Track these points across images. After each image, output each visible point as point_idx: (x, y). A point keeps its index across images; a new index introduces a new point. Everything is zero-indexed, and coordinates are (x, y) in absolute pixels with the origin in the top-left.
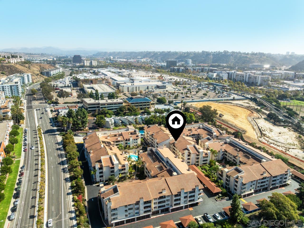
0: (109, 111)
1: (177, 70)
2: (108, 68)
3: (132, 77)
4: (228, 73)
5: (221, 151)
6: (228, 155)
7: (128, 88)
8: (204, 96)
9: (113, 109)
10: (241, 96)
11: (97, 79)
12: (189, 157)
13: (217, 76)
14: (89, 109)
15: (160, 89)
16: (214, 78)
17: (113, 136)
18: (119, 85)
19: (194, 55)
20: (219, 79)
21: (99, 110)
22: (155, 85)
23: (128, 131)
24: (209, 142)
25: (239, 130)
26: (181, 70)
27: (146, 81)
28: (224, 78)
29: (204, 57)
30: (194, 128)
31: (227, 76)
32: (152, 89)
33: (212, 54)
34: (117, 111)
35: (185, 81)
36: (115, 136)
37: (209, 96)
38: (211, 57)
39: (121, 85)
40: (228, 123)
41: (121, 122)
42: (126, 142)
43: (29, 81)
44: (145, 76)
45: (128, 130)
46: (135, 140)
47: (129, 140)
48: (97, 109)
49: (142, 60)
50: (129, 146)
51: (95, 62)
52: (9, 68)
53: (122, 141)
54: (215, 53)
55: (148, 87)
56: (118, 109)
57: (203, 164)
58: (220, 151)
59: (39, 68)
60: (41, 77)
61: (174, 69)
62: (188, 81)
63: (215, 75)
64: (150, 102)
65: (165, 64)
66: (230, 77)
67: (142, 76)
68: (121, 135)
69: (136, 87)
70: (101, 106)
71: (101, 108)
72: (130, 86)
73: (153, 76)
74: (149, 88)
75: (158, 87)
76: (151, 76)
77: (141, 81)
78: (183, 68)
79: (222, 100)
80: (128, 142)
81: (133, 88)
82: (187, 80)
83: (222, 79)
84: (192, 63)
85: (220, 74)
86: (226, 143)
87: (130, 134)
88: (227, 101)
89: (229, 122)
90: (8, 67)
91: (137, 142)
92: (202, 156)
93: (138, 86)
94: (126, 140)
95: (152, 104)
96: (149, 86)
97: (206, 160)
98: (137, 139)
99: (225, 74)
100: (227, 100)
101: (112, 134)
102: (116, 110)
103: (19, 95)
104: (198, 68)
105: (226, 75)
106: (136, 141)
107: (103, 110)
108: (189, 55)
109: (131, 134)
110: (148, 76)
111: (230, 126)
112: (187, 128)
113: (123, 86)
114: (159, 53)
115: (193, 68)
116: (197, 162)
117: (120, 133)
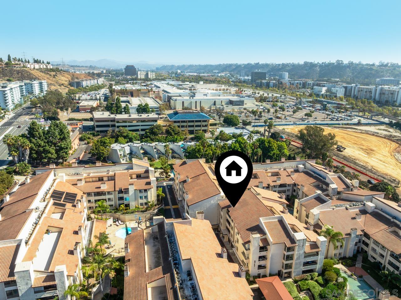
0: (131, 132)
1: (265, 84)
2: (166, 80)
3: (195, 89)
4: (346, 88)
5: (353, 236)
6: (372, 245)
7: (183, 102)
8: (306, 117)
9: (137, 130)
10: (371, 119)
11: (140, 90)
12: (263, 254)
13: (327, 91)
14: (97, 129)
15: (234, 106)
16: (322, 95)
17: (94, 179)
18: (171, 98)
19: (292, 67)
20: (331, 95)
21: (113, 131)
22: (226, 99)
23: (131, 171)
24: (322, 209)
25: (382, 179)
26: (271, 84)
27: (214, 95)
28: (338, 95)
29: (306, 70)
30: (285, 170)
31: (343, 92)
32: (222, 105)
33: (319, 66)
34: (146, 133)
35: (276, 97)
36: (101, 179)
37: (316, 118)
38: (318, 69)
39: (172, 98)
40: (355, 163)
41: (142, 151)
42: (121, 195)
43: (42, 91)
44: (215, 88)
45: (132, 169)
46: (140, 191)
47: (126, 191)
48: (110, 129)
49: (219, 75)
50: (127, 206)
51: (152, 74)
52: (20, 74)
53: (109, 193)
54: (324, 64)
55: (215, 102)
56: (147, 131)
57: (304, 272)
58: (349, 234)
59: (70, 78)
60: (66, 88)
61: (261, 83)
62: (281, 97)
63: (324, 90)
64: (209, 120)
65: (250, 78)
66: (347, 94)
67: (211, 88)
68: (112, 178)
69: (196, 102)
70: (117, 124)
71: (118, 127)
72: (187, 100)
73: (227, 89)
74: (217, 103)
75: (231, 102)
76: (224, 90)
77: (207, 95)
78: (274, 82)
79: (339, 124)
80: (125, 196)
81: (191, 102)
82: (279, 96)
83: (336, 97)
84: (289, 78)
85: (332, 88)
86: (364, 212)
87: (134, 176)
88: (347, 126)
89: (357, 161)
90: (18, 72)
91: (146, 197)
92: (302, 252)
93: (199, 100)
94: (121, 192)
95: (211, 125)
96: (216, 100)
97: (314, 263)
98: (146, 190)
99: (341, 88)
100: (348, 124)
101: (91, 175)
102: (143, 133)
103: (7, 106)
104: (298, 82)
105: (341, 90)
106: (144, 194)
107: (119, 132)
108: (285, 67)
109: (139, 176)
110: (220, 90)
111: (362, 169)
112: (269, 170)
113: (176, 100)
114: (243, 66)
115: (290, 82)
116: (288, 266)
117: (111, 173)
